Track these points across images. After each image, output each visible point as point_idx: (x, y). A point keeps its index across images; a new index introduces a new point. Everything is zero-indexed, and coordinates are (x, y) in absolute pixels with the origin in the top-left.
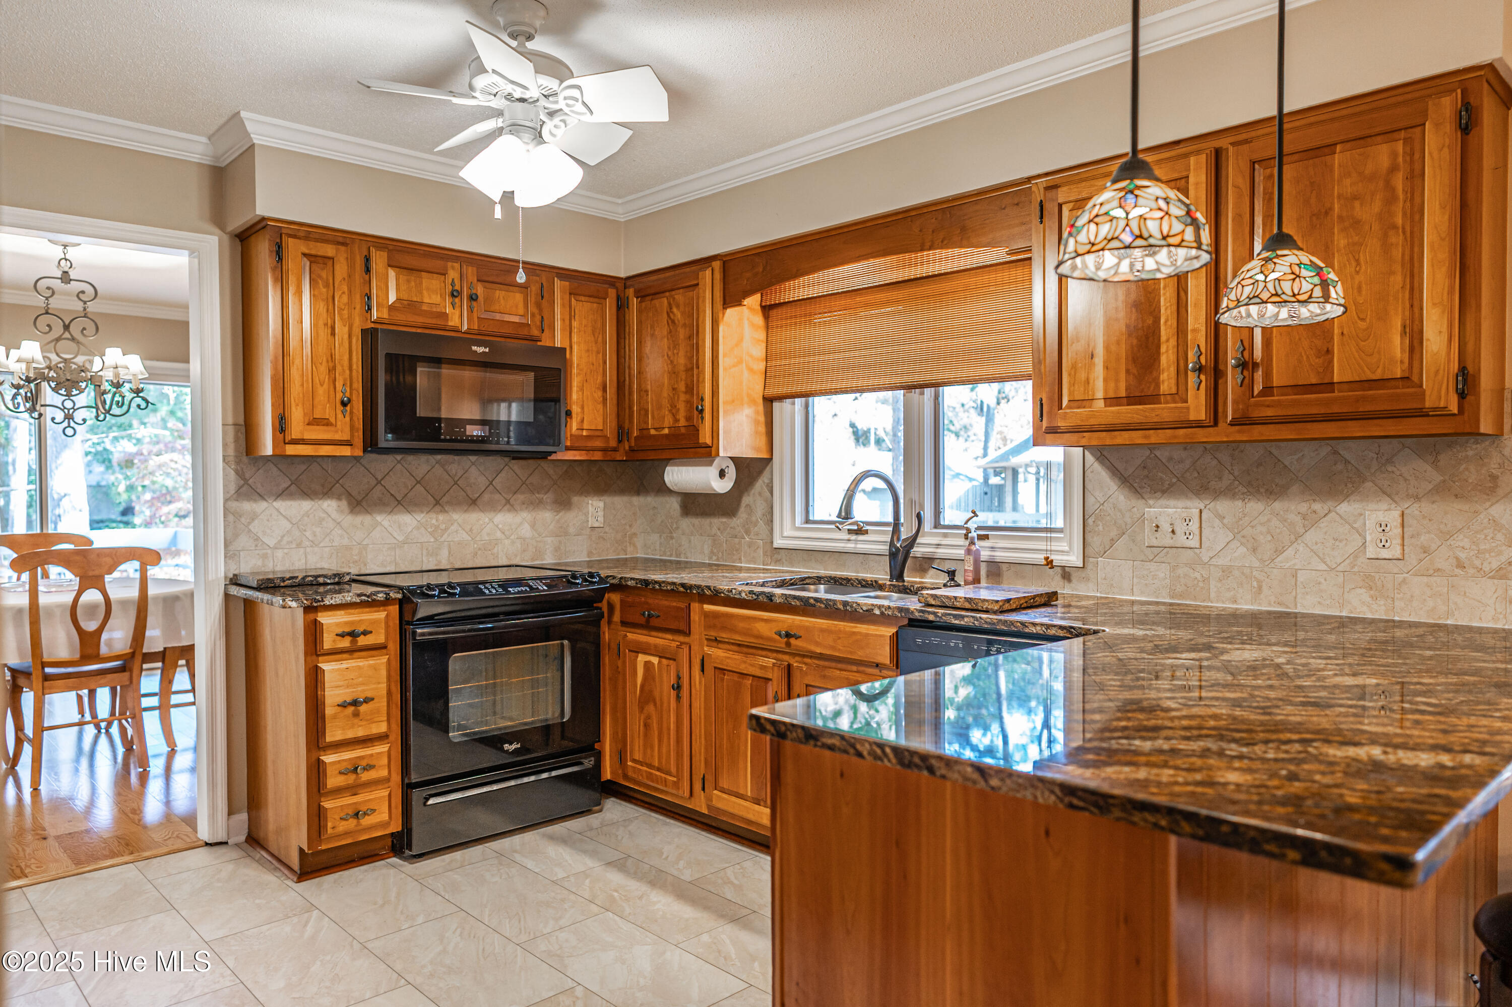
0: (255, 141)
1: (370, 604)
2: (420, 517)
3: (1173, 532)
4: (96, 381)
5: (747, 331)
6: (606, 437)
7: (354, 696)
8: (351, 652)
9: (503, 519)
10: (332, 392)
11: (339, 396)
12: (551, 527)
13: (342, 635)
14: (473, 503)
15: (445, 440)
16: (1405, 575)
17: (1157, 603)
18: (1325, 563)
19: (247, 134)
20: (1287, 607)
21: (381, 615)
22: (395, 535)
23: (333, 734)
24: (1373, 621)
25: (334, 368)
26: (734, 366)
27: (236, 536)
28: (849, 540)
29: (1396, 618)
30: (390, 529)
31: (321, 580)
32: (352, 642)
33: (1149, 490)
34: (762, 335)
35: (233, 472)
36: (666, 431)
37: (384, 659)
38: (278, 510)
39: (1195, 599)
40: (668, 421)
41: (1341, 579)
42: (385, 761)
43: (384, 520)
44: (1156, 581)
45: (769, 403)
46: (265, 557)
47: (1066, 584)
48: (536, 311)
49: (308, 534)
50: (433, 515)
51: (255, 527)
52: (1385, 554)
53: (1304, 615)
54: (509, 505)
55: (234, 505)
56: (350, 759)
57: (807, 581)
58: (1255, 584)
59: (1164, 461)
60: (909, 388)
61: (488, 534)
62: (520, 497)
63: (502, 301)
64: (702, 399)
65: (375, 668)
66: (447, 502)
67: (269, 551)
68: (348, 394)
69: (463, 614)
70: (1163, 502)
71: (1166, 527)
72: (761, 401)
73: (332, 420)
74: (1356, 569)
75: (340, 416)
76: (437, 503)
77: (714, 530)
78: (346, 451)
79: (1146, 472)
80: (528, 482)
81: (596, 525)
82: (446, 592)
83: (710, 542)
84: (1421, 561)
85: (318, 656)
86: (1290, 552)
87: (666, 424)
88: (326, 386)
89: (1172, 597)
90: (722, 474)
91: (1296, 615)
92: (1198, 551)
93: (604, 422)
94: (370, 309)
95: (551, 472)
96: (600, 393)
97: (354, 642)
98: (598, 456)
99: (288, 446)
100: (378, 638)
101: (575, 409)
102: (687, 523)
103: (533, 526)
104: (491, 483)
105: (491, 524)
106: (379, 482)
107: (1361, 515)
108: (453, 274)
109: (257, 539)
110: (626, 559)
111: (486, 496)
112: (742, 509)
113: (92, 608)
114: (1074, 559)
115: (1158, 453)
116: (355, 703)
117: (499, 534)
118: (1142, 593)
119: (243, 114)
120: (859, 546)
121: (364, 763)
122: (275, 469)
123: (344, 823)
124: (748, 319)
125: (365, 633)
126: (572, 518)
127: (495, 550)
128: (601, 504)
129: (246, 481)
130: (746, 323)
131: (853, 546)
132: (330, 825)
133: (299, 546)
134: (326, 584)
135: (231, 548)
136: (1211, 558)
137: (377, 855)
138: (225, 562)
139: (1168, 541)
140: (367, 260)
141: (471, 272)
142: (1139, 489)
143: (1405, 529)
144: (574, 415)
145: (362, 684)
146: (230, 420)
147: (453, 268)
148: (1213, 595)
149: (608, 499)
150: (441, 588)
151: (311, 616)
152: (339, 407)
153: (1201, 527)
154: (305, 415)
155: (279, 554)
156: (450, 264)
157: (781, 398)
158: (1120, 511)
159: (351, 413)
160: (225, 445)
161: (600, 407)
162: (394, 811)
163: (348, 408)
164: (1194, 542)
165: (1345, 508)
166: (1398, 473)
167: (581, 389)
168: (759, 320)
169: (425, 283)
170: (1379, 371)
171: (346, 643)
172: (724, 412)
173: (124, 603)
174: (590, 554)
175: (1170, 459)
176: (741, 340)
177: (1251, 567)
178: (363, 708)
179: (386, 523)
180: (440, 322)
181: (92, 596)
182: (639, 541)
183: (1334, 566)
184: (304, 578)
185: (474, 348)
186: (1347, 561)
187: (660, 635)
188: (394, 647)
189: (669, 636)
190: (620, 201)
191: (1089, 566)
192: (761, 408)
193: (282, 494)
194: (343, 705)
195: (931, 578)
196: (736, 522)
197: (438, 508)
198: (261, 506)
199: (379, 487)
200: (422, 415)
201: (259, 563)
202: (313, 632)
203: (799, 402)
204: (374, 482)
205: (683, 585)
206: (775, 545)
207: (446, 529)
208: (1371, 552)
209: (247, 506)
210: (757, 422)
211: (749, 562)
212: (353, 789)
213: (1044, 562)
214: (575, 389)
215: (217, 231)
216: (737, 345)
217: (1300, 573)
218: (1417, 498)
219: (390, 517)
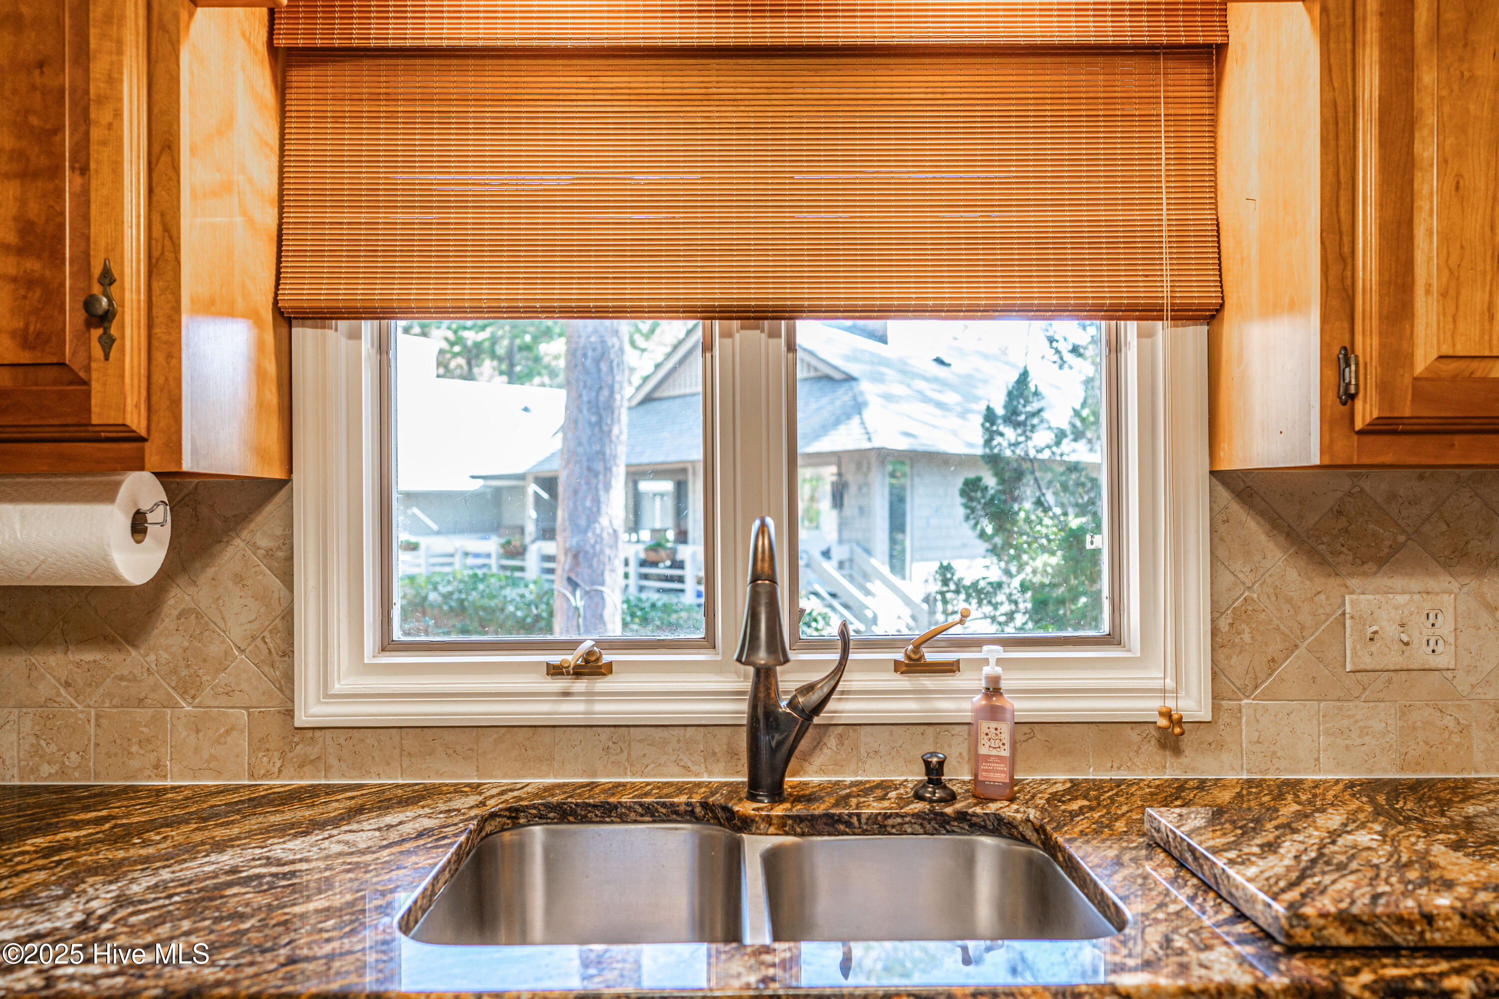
3: (1405, 641)
28: (566, 694)
33: (1350, 558)
39: (1445, 769)
44: (1367, 739)
45: (285, 324)
47: (1170, 759)
59: (1379, 500)
70: (1383, 581)
71: (1391, 632)
72: (268, 315)
79: (1343, 522)
89: (1400, 768)
90: (138, 529)
92: (1449, 674)
114: (1188, 703)
115: (1367, 485)
118: (1340, 765)
120: (598, 707)
131: (581, 707)
136: (1475, 687)
139: (1394, 660)
142: (1329, 557)
153: (1456, 628)
157: (322, 316)
158: (1289, 601)
164: (1445, 659)
175: (1392, 496)
191: (1225, 718)
192: (265, 337)
195: (821, 771)
196: (138, 662)
203: (367, 327)
206: (301, 719)
211: (195, 773)
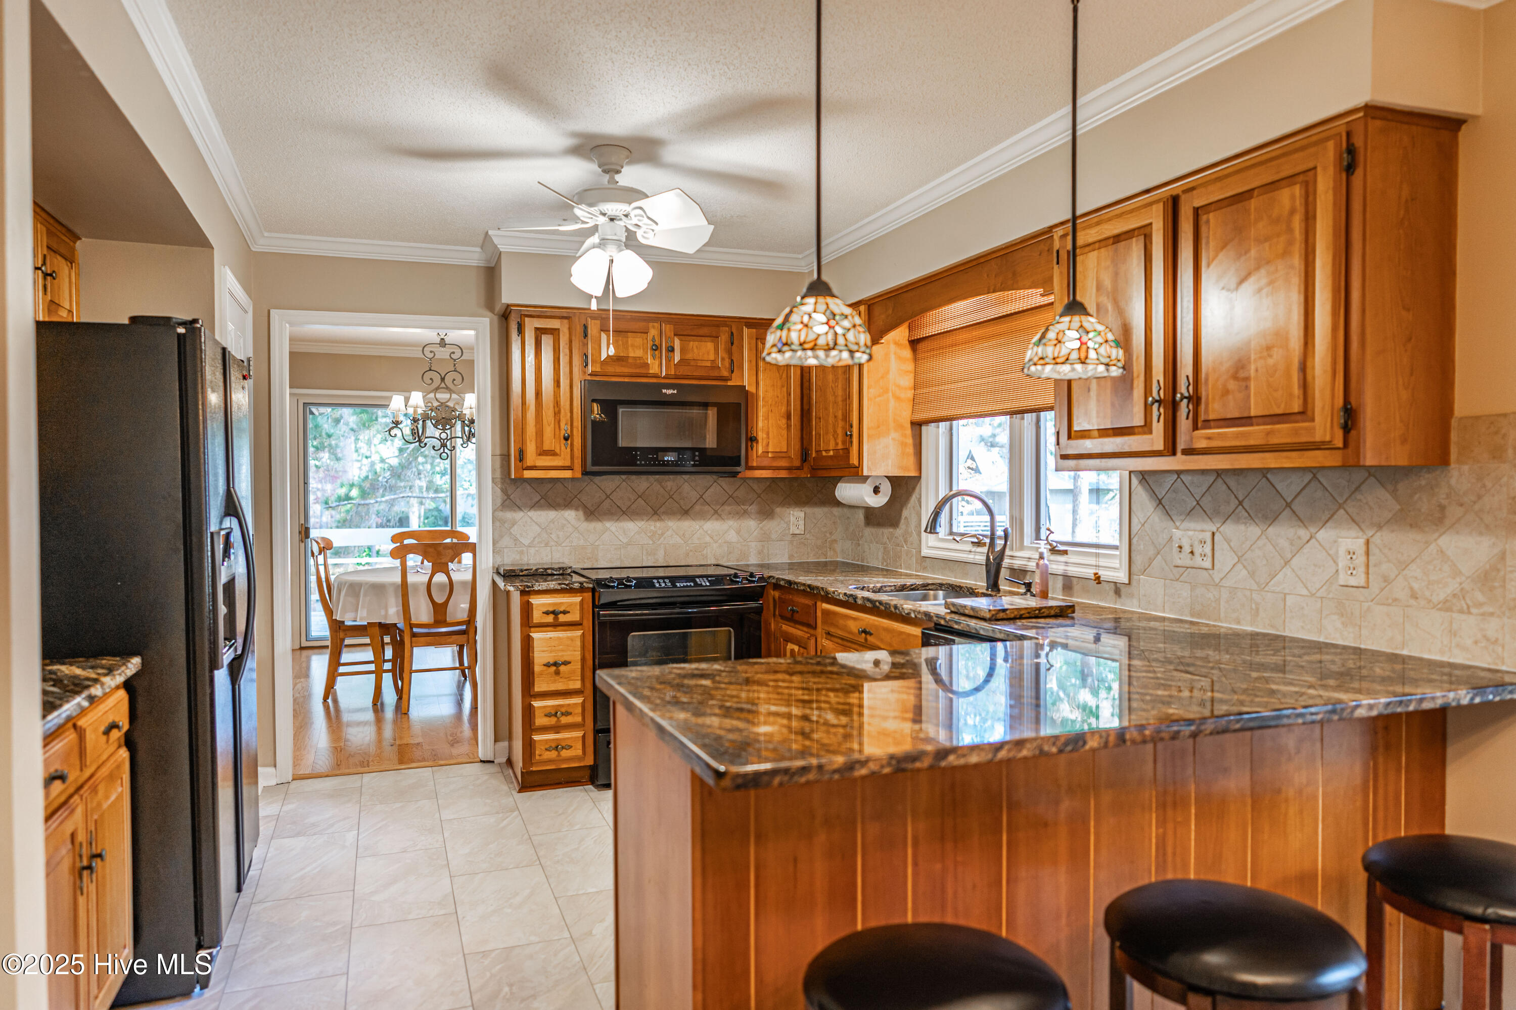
0: (502, 248)
1: (570, 591)
2: (641, 524)
3: (1192, 553)
4: (461, 417)
5: (894, 364)
6: (790, 457)
7: (556, 659)
8: (556, 625)
9: (712, 526)
10: (557, 430)
11: (563, 432)
12: (755, 533)
13: (547, 613)
14: (685, 512)
15: (641, 465)
16: (1370, 603)
17: (1181, 621)
18: (1307, 588)
19: (496, 246)
20: (1278, 630)
21: (577, 599)
22: (621, 538)
23: (540, 686)
24: (1345, 648)
25: (559, 412)
26: (879, 396)
27: (501, 537)
28: (971, 551)
29: (1363, 646)
30: (617, 533)
31: (549, 571)
32: (554, 619)
33: (1176, 513)
34: (910, 366)
35: (499, 490)
36: (831, 453)
37: (579, 633)
38: (531, 518)
39: (1209, 619)
40: (832, 446)
41: (1319, 604)
42: (579, 710)
43: (612, 526)
44: (1180, 600)
45: (918, 427)
46: (522, 553)
47: (1117, 599)
48: (726, 356)
49: (553, 536)
50: (651, 523)
51: (515, 530)
52: (1353, 581)
53: (1294, 640)
54: (717, 514)
55: (500, 514)
56: (553, 706)
57: (930, 587)
58: (1254, 606)
59: (1187, 484)
60: (1012, 413)
61: (699, 539)
62: (727, 508)
63: (695, 350)
64: (851, 426)
65: (572, 639)
66: (664, 513)
67: (525, 549)
68: (569, 432)
69: (638, 602)
70: (1186, 525)
71: (1187, 549)
72: (909, 426)
73: (558, 451)
74: (1331, 596)
75: (563, 448)
76: (655, 513)
77: (885, 539)
78: (567, 474)
79: (1174, 495)
80: (735, 495)
81: (797, 532)
82: (624, 584)
83: (882, 549)
84: (1382, 590)
85: (531, 627)
86: (1280, 576)
87: (831, 448)
88: (552, 425)
89: (1192, 616)
90: (876, 490)
91: (1284, 638)
92: (1211, 572)
93: (788, 445)
94: (587, 365)
95: (755, 487)
96: (784, 421)
97: (556, 618)
98: (783, 474)
99: (525, 472)
100: (575, 616)
101: (761, 436)
102: (869, 531)
103: (738, 532)
104: (701, 497)
105: (701, 531)
106: (608, 497)
107: (1335, 542)
108: (653, 332)
109: (516, 540)
110: (826, 562)
111: (697, 507)
112: (902, 521)
113: (441, 586)
114: (1122, 576)
115: (1183, 477)
116: (555, 664)
117: (708, 539)
118: (1170, 611)
119: (490, 232)
121: (563, 710)
122: (529, 487)
123: (548, 753)
124: (895, 353)
125: (565, 612)
126: (774, 526)
127: (705, 552)
128: (802, 515)
129: (508, 497)
130: (893, 357)
131: (969, 557)
132: (537, 752)
133: (547, 545)
134: (553, 575)
135: (498, 545)
136: (1222, 579)
137: (579, 782)
138: (494, 556)
139: (1188, 562)
140: (585, 327)
141: (668, 329)
142: (1169, 512)
143: (1371, 558)
144: (760, 441)
145: (562, 651)
146: (498, 452)
147: (654, 327)
148: (1222, 615)
149: (808, 510)
150: (620, 581)
151: (526, 598)
152: (563, 442)
153: (1213, 549)
154: (537, 447)
155: (532, 551)
156: (651, 324)
157: (928, 422)
158: (1156, 532)
159: (572, 445)
160: (494, 471)
161: (785, 432)
162: (587, 750)
163: (569, 442)
164: (1207, 564)
165: (1323, 535)
166: (1365, 501)
167: (767, 418)
168: (907, 353)
169: (630, 341)
170: (1283, 406)
171: (550, 619)
172: (869, 436)
173: (463, 583)
174: (791, 557)
176: (887, 372)
177: (1251, 590)
178: (562, 668)
179: (613, 529)
180: (643, 371)
181: (440, 578)
182: (838, 547)
183: (1314, 591)
184: (536, 570)
185: (664, 391)
186: (1325, 588)
187: (801, 627)
188: (588, 623)
189: (805, 629)
190: (800, 256)
191: (1134, 583)
192: (909, 432)
193: (535, 506)
194: (548, 665)
196: (899, 532)
197: (656, 517)
198: (519, 515)
199: (608, 501)
200: (624, 445)
201: (518, 557)
202: (527, 609)
204: (604, 497)
205: (809, 586)
206: (923, 554)
207: (662, 534)
208: (1343, 579)
209: (509, 515)
210: (904, 444)
211: (906, 568)
212: (557, 729)
213: (1093, 578)
214: (761, 418)
215: (490, 314)
216: (882, 377)
217: (1288, 597)
218: (1380, 527)
219: (616, 524)
